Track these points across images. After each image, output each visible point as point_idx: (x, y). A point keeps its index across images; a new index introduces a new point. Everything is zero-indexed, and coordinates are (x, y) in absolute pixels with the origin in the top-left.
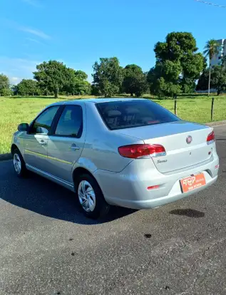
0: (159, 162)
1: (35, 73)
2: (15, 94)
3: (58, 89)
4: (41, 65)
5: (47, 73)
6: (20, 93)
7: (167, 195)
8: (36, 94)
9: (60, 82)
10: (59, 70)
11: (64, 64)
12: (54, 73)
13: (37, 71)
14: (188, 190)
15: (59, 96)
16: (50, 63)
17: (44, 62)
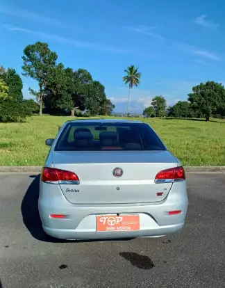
0: (68, 190)
1: (190, 95)
2: (169, 115)
3: (211, 111)
4: (197, 87)
5: (203, 95)
6: (174, 115)
7: (75, 228)
8: (190, 116)
9: (215, 104)
10: (216, 91)
11: (222, 85)
12: (209, 95)
13: (192, 92)
14: (105, 229)
15: (210, 119)
16: (207, 84)
17: (201, 84)
